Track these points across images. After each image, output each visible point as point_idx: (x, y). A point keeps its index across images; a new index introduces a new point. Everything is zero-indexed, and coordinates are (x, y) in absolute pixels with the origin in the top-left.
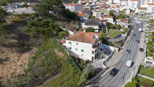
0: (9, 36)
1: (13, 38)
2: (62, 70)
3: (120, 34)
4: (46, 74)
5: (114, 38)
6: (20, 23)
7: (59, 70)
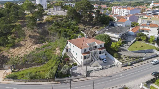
0: (37, 30)
1: (38, 32)
2: (47, 63)
3: (152, 50)
4: (34, 61)
5: (132, 52)
6: (50, 22)
7: (45, 62)
